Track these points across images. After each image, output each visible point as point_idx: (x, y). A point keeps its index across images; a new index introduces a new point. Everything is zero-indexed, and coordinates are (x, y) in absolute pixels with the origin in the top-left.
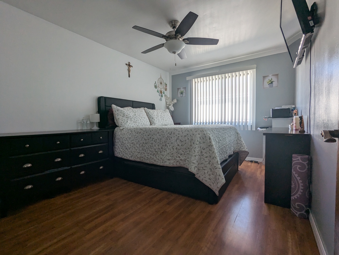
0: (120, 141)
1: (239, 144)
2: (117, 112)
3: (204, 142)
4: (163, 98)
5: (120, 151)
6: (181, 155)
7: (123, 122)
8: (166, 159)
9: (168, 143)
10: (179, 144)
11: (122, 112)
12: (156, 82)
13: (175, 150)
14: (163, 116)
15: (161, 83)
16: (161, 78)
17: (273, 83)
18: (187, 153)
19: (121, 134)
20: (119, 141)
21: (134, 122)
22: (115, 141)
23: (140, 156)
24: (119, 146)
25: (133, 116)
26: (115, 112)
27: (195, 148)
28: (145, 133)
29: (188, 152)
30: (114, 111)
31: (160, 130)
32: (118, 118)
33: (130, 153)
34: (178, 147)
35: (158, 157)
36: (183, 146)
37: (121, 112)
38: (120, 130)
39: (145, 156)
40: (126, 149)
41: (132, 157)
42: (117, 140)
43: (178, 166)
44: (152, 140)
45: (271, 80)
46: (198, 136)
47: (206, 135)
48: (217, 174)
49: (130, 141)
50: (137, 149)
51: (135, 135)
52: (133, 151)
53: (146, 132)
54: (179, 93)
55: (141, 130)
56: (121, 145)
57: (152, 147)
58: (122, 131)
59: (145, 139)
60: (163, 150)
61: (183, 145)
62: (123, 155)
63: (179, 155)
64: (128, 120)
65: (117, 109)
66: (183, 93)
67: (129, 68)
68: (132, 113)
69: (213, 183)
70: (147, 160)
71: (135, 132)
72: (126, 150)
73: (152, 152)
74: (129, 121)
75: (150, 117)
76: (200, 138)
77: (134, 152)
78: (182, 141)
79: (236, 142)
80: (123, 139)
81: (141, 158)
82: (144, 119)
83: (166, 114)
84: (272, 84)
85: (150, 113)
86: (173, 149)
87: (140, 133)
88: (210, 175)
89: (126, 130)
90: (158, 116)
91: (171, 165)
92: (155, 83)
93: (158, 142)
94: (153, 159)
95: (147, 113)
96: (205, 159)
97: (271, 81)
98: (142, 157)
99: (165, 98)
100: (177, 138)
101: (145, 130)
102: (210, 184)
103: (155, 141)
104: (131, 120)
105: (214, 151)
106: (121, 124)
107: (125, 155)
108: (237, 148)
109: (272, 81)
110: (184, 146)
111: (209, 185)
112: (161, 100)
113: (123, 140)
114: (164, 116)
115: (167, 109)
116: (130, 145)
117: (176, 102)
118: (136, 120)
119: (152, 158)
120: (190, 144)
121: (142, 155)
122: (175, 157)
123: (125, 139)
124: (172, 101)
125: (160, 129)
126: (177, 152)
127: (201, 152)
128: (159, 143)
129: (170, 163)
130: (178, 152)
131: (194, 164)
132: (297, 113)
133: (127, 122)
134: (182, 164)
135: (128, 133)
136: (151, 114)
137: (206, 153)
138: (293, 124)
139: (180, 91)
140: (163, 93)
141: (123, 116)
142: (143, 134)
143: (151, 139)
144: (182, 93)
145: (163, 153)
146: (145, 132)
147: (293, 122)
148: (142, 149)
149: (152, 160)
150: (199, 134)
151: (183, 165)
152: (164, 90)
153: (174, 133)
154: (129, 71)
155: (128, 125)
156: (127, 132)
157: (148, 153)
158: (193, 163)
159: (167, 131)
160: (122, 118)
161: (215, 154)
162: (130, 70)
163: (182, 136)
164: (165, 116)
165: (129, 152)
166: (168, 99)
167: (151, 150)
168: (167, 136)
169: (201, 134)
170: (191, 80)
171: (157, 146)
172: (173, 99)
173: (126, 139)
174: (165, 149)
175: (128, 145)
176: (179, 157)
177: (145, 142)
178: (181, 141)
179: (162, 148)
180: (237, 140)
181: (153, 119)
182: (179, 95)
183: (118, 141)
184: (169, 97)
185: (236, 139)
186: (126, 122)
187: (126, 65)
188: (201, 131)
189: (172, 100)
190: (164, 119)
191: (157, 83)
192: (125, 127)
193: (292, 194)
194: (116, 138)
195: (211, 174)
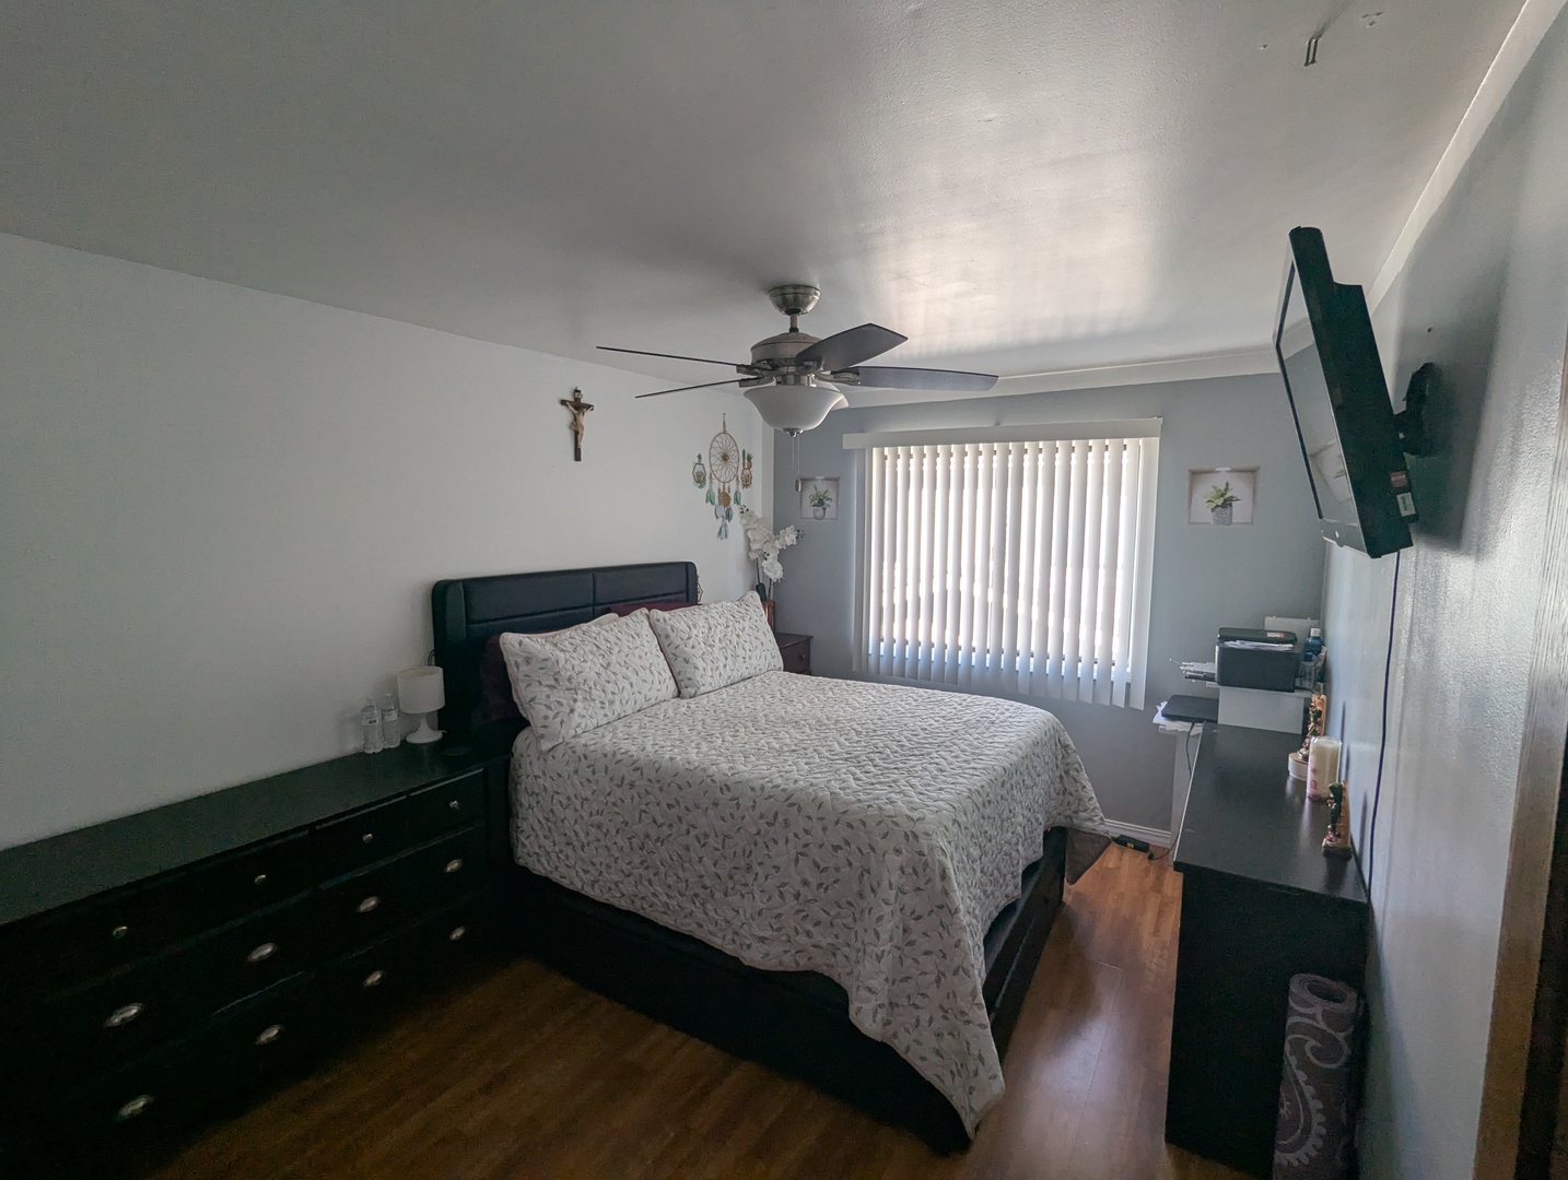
0: (538, 802)
1: (1071, 794)
2: (524, 668)
3: (919, 889)
4: (736, 526)
5: (540, 847)
6: (817, 924)
7: (551, 714)
8: (751, 935)
9: (759, 861)
10: (810, 879)
11: (549, 664)
12: (699, 457)
13: (791, 902)
14: (735, 639)
15: (725, 458)
16: (724, 432)
17: (1231, 505)
18: (845, 921)
19: (544, 774)
20: (535, 804)
21: (602, 703)
22: (517, 800)
23: (634, 889)
24: (537, 828)
25: (598, 674)
26: (515, 670)
27: (880, 918)
28: (657, 792)
29: (849, 921)
30: (513, 663)
31: (721, 789)
32: (531, 696)
33: (585, 867)
34: (803, 890)
35: (712, 914)
36: (826, 888)
37: (543, 669)
38: (541, 752)
39: (654, 894)
40: (568, 844)
41: (596, 885)
42: (527, 796)
43: (801, 969)
44: (688, 832)
45: (1226, 489)
46: (894, 861)
47: (929, 860)
48: (971, 1047)
49: (584, 814)
50: (617, 854)
51: (609, 790)
52: (601, 864)
53: (661, 789)
54: (807, 502)
55: (636, 769)
56: (544, 822)
57: (686, 865)
58: (550, 761)
59: (655, 822)
60: (738, 887)
61: (825, 886)
62: (556, 869)
63: (810, 927)
64: (575, 701)
65: (525, 655)
66: (827, 502)
67: (575, 420)
68: (595, 660)
69: (952, 1072)
70: (665, 913)
71: (609, 776)
72: (569, 850)
73: (687, 886)
74: (579, 707)
75: (674, 655)
76: (902, 869)
77: (604, 866)
78: (822, 865)
79: (1058, 786)
80: (556, 796)
81: (636, 899)
82: (649, 677)
83: (747, 624)
84: (1228, 511)
85: (672, 635)
86: (781, 895)
87: (632, 785)
88: (939, 1035)
89: (566, 757)
90: (710, 646)
91: (770, 965)
92: (699, 464)
93: (715, 845)
94: (691, 914)
95: (663, 638)
96: (922, 959)
97: (1226, 496)
98: (643, 898)
99: (745, 522)
100: (800, 849)
101: (653, 776)
102: (938, 1076)
103: (701, 837)
104: (589, 699)
105: (959, 941)
106: (545, 727)
107: (563, 870)
108: (1060, 814)
109: (1229, 495)
110: (829, 892)
111: (936, 1078)
112: (722, 533)
113: (555, 801)
114: (738, 636)
115: (750, 593)
116: (588, 834)
117: (795, 543)
118: (613, 693)
119: (688, 911)
120: (856, 888)
121: (639, 887)
122: (793, 933)
123: (564, 802)
124: (775, 534)
125: (723, 787)
126: (798, 912)
127: (905, 931)
128: (718, 853)
129: (767, 955)
130: (803, 911)
131: (873, 997)
132: (1324, 714)
133: (572, 711)
134: (819, 963)
135: (576, 772)
136: (679, 642)
137: (925, 934)
138: (1306, 758)
139: (810, 492)
140: (732, 502)
141: (553, 683)
142: (648, 793)
143: (684, 828)
144: (821, 503)
145: (734, 899)
146: (658, 786)
147: (1307, 748)
148: (641, 863)
149: (686, 917)
150: (898, 852)
151: (824, 967)
152: (741, 486)
153: (786, 823)
154: (577, 433)
155: (574, 725)
156: (571, 769)
157: (669, 886)
158: (870, 990)
159: (755, 802)
160: (548, 696)
161: (966, 954)
162: (583, 429)
163: (821, 846)
164: (744, 636)
165: (583, 861)
166: (755, 526)
167: (681, 874)
168: (756, 832)
169: (907, 850)
170: (864, 450)
171: (708, 862)
172: (777, 529)
173: (569, 798)
174: (746, 885)
175: (577, 828)
176: (809, 934)
177: (654, 834)
178: (819, 867)
179: (731, 877)
180: (1061, 777)
181: (687, 662)
182: (809, 510)
183: (533, 800)
184: (759, 514)
185: (1057, 773)
186: (568, 710)
187: (564, 407)
188: (906, 835)
189: (776, 532)
190: (740, 652)
191: (705, 461)
192: (564, 738)
193: (1281, 1142)
194: (519, 787)
195: (945, 1033)
